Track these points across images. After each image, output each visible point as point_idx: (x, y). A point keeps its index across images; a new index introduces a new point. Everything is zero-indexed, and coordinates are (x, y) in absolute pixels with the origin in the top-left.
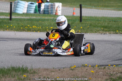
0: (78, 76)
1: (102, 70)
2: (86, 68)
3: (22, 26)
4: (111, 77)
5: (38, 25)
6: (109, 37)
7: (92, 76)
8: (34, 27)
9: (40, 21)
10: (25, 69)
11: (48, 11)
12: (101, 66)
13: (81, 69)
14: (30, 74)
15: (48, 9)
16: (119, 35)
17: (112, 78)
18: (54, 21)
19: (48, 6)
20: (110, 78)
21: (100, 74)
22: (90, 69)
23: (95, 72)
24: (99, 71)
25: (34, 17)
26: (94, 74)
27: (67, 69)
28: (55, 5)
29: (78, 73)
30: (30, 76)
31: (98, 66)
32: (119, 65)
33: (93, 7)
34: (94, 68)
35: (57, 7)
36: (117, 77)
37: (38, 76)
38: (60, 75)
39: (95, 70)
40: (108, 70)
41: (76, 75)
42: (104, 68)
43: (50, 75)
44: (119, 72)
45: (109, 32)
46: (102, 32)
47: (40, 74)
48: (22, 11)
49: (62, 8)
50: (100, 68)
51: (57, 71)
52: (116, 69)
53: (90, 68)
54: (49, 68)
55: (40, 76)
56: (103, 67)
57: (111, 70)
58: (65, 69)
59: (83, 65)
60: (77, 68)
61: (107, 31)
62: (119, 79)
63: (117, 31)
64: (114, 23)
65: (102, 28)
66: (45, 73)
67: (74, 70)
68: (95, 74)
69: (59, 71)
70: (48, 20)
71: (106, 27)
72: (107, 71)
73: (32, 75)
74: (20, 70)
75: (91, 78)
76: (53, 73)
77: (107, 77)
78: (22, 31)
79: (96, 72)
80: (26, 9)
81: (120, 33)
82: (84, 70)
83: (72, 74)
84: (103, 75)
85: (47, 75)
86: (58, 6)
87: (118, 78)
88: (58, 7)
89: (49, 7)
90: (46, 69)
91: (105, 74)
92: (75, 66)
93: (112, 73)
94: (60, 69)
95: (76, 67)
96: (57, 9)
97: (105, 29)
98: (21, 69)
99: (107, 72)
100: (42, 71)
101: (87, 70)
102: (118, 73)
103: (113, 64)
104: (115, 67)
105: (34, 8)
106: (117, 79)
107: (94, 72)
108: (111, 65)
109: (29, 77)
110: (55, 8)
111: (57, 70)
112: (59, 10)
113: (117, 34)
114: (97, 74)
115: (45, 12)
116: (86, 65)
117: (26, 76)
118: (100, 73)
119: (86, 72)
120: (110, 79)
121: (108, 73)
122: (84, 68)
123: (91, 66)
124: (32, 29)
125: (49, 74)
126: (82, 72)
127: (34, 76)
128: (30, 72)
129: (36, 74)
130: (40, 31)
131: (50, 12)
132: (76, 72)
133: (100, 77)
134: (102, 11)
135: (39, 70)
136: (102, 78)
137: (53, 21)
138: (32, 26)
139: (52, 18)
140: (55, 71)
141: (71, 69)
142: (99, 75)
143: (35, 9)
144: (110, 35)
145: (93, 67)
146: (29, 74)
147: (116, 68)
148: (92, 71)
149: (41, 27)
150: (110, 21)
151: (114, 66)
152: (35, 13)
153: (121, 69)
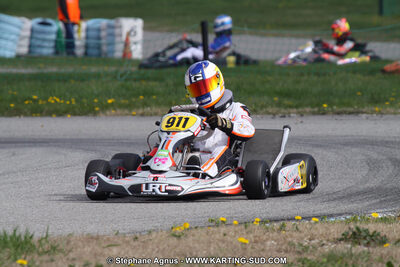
1: (275, 234)
2: (223, 229)
3: (14, 99)
4: (305, 255)
5: (67, 94)
6: (300, 125)
8: (52, 101)
9: (73, 82)
10: (23, 238)
11: (99, 47)
12: (271, 221)
13: (207, 233)
14: (40, 254)
15: (99, 38)
16: (329, 117)
17: (306, 259)
18: (119, 77)
19: (99, 30)
20: (299, 261)
21: (268, 248)
22: (236, 232)
23: (251, 242)
24: (265, 237)
25: (53, 69)
26: (249, 248)
27: (160, 233)
28: (120, 27)
29: (197, 245)
30: (41, 262)
31: (263, 222)
32: (331, 216)
33: (246, 29)
34: (248, 229)
35: (129, 34)
36: (324, 256)
37: (64, 259)
39: (251, 236)
40: (296, 234)
42: (282, 228)
43: (104, 256)
44: (328, 240)
45: (300, 110)
46: (275, 110)
47: (71, 255)
48: (11, 51)
49: (144, 36)
50: (267, 228)
51: (128, 242)
52: (320, 229)
53: (237, 229)
54: (101, 233)
55: (74, 259)
56: (276, 225)
57: (302, 235)
58: (154, 235)
59: (212, 221)
60: (194, 231)
61: (291, 107)
62: (328, 261)
63: (325, 106)
64: (315, 78)
65: (276, 99)
66: (89, 249)
67: (182, 237)
68: (252, 248)
69: (136, 243)
70: (98, 76)
71: (287, 95)
72: (291, 236)
73: (45, 257)
74: (6, 242)
76: (115, 250)
77: (292, 257)
78: (16, 115)
79: (256, 242)
80: (26, 42)
81: (333, 111)
82: (217, 236)
83: (177, 250)
84: (279, 251)
85: (95, 254)
86: (132, 30)
87: (325, 260)
88: (132, 33)
89: (103, 34)
90: (92, 238)
91: (284, 247)
92: (188, 226)
93: (306, 244)
94: (138, 235)
95: (191, 228)
96: (127, 39)
97: (286, 102)
98: (9, 239)
99: (290, 239)
100: (80, 244)
101: (225, 235)
102: (324, 242)
103: (311, 214)
104: (316, 222)
105: (53, 37)
106: (322, 264)
107: (247, 242)
108: (303, 218)
109: (37, 263)
110: (121, 35)
111: (127, 239)
112: (135, 43)
113: (324, 114)
114: (258, 247)
115: (91, 51)
116: (224, 219)
117: (25, 263)
118: (268, 243)
119: (223, 242)
120: (300, 263)
121: (294, 245)
122: (216, 229)
123: (240, 224)
124: (46, 108)
125: (102, 254)
126: (210, 243)
127: (52, 261)
128: (40, 249)
129: (59, 256)
130: (74, 114)
131: (105, 48)
132: (191, 244)
134: (273, 40)
135: (68, 242)
137: (115, 77)
138: (46, 99)
139: (113, 69)
140: (121, 242)
141: (175, 236)
142: (263, 250)
143: (56, 41)
144: (300, 120)
145: (246, 227)
146: (36, 256)
147: (317, 225)
148: (242, 240)
149: (76, 101)
150: (302, 75)
151: (314, 219)
152: (57, 53)
153: (337, 229)
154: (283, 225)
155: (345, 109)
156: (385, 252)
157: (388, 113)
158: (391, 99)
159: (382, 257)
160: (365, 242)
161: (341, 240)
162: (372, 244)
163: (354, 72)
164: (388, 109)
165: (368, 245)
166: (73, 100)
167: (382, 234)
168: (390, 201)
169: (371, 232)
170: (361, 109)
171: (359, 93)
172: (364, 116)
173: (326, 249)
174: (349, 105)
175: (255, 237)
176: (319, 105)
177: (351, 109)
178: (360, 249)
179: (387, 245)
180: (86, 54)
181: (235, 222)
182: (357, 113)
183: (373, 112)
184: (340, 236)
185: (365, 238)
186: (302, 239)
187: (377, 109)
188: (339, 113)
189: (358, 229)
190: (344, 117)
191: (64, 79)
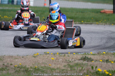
0: (39, 63)
1: (62, 57)
2: (48, 55)
4: (70, 64)
5: (10, 15)
7: (52, 63)
8: (5, 17)
9: (12, 12)
21: (59, 61)
22: (51, 56)
24: (59, 58)
25: (7, 8)
26: (54, 61)
27: (30, 56)
29: (40, 60)
31: (59, 54)
37: (2, 62)
38: (22, 62)
40: (68, 58)
41: (38, 62)
44: (77, 60)
50: (60, 56)
52: (75, 56)
55: (5, 62)
56: (63, 55)
57: (70, 58)
58: (28, 56)
59: (45, 53)
60: (40, 56)
63: (82, 21)
64: (81, 13)
65: (69, 19)
67: (36, 57)
68: (55, 61)
69: (23, 58)
75: (51, 64)
76: (16, 60)
77: (66, 64)
79: (56, 59)
81: (85, 23)
82: (46, 57)
84: (63, 62)
85: (11, 61)
90: (11, 56)
91: (64, 61)
92: (38, 54)
93: (71, 60)
99: (66, 59)
100: (7, 58)
101: (48, 57)
102: (76, 60)
104: (74, 54)
107: (54, 59)
108: (71, 53)
111: (21, 57)
113: (82, 24)
116: (48, 53)
119: (47, 59)
120: (68, 66)
124: (3, 19)
125: (13, 61)
132: (38, 59)
133: (59, 64)
135: (4, 58)
136: (61, 65)
138: (3, 16)
140: (18, 58)
141: (34, 57)
142: (58, 62)
145: (54, 55)
150: (77, 12)
151: (74, 53)
152: (9, 3)
153: (79, 56)
154: (65, 55)
155: (88, 23)
156: (92, 63)
157: (100, 24)
158: (101, 20)
159: (91, 65)
160: (87, 60)
161: (80, 60)
162: (89, 61)
163: (92, 12)
164: (100, 23)
165: (88, 61)
166: (11, 17)
167: (92, 58)
168: (97, 49)
169: (89, 58)
170: (92, 23)
171: (92, 18)
172: (93, 25)
173: (76, 62)
174: (89, 22)
175: (57, 58)
176: (81, 21)
177: (90, 23)
178: (85, 62)
179: (93, 61)
180: (17, 4)
181: (52, 54)
182: (91, 24)
183: (96, 24)
184: (80, 59)
185: (87, 59)
186: (70, 59)
187: (97, 23)
188: (86, 24)
189: (85, 56)
190: (88, 25)
191: (9, 11)
